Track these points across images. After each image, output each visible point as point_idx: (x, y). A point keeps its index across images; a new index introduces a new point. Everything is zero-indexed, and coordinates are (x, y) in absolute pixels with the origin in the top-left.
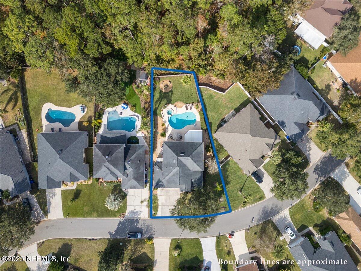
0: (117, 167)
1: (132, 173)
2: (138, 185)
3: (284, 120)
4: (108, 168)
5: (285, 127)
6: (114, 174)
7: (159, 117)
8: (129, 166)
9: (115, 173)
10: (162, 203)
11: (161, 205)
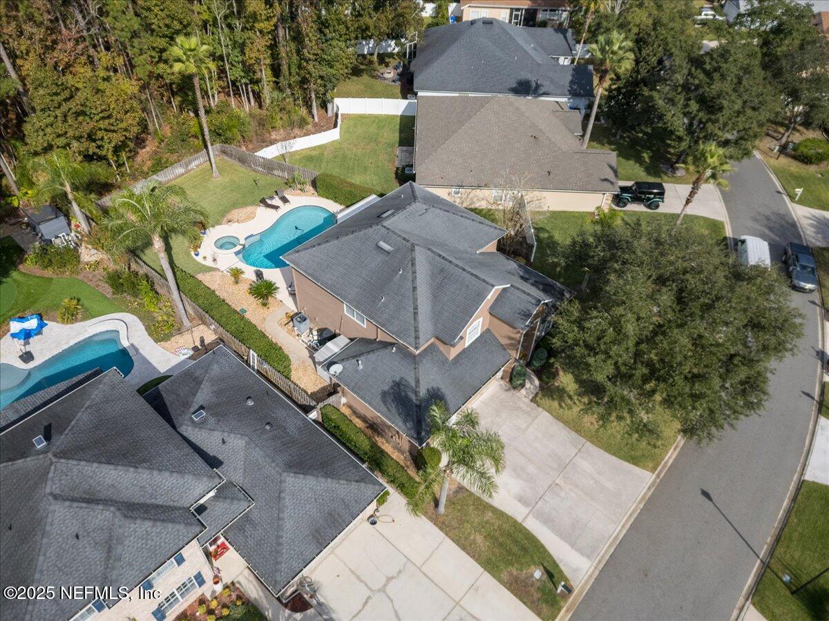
0: (144, 461)
1: (257, 454)
2: (342, 489)
3: (519, 78)
4: (91, 499)
5: (538, 86)
6: (157, 507)
7: (200, 277)
8: (217, 436)
9: (160, 501)
10: (522, 500)
11: (525, 510)
